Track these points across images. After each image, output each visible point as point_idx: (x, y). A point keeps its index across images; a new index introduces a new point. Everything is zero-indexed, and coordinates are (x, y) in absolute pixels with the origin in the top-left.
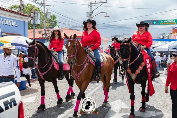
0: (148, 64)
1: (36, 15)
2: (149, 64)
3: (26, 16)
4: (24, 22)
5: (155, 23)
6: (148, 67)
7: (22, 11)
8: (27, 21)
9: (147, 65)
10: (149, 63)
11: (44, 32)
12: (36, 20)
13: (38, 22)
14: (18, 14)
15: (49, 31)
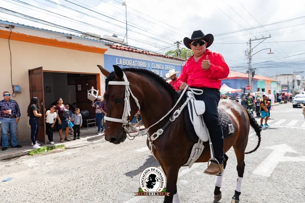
4: (181, 66)
7: (179, 56)
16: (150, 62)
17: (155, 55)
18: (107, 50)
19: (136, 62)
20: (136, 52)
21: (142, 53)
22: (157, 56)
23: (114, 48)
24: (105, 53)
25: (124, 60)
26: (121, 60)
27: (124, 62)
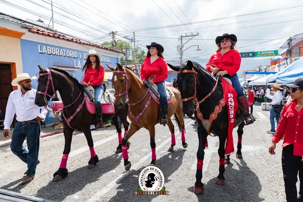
0: (231, 102)
1: (128, 51)
2: (233, 103)
3: (119, 52)
4: (118, 58)
5: (251, 55)
6: (231, 108)
7: (114, 47)
8: (119, 58)
9: (229, 103)
10: (233, 100)
11: (135, 68)
12: (128, 56)
13: (130, 58)
14: (112, 50)
15: (139, 66)
16: (81, 51)
17: (87, 44)
18: (24, 34)
19: (65, 50)
20: (63, 39)
21: (72, 40)
22: (90, 45)
23: (34, 32)
24: (22, 38)
25: (48, 47)
26: (44, 47)
27: (48, 50)
